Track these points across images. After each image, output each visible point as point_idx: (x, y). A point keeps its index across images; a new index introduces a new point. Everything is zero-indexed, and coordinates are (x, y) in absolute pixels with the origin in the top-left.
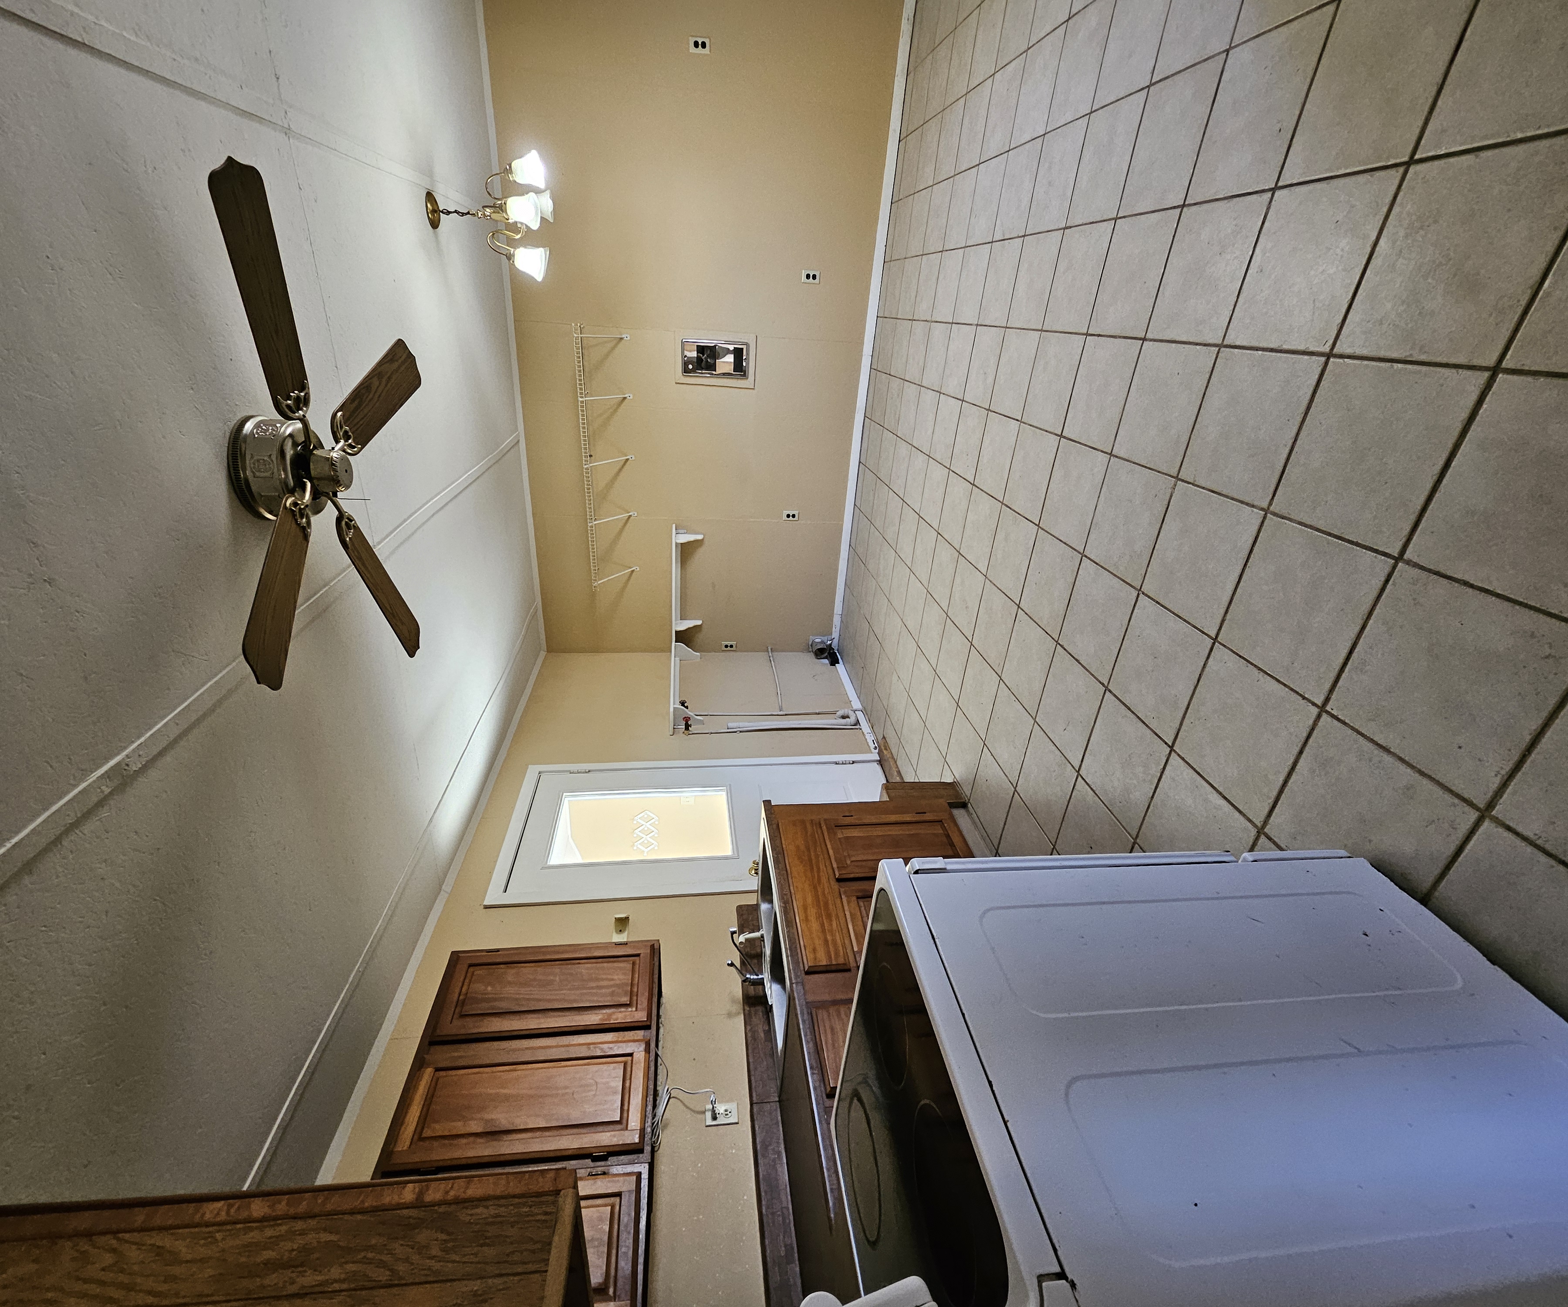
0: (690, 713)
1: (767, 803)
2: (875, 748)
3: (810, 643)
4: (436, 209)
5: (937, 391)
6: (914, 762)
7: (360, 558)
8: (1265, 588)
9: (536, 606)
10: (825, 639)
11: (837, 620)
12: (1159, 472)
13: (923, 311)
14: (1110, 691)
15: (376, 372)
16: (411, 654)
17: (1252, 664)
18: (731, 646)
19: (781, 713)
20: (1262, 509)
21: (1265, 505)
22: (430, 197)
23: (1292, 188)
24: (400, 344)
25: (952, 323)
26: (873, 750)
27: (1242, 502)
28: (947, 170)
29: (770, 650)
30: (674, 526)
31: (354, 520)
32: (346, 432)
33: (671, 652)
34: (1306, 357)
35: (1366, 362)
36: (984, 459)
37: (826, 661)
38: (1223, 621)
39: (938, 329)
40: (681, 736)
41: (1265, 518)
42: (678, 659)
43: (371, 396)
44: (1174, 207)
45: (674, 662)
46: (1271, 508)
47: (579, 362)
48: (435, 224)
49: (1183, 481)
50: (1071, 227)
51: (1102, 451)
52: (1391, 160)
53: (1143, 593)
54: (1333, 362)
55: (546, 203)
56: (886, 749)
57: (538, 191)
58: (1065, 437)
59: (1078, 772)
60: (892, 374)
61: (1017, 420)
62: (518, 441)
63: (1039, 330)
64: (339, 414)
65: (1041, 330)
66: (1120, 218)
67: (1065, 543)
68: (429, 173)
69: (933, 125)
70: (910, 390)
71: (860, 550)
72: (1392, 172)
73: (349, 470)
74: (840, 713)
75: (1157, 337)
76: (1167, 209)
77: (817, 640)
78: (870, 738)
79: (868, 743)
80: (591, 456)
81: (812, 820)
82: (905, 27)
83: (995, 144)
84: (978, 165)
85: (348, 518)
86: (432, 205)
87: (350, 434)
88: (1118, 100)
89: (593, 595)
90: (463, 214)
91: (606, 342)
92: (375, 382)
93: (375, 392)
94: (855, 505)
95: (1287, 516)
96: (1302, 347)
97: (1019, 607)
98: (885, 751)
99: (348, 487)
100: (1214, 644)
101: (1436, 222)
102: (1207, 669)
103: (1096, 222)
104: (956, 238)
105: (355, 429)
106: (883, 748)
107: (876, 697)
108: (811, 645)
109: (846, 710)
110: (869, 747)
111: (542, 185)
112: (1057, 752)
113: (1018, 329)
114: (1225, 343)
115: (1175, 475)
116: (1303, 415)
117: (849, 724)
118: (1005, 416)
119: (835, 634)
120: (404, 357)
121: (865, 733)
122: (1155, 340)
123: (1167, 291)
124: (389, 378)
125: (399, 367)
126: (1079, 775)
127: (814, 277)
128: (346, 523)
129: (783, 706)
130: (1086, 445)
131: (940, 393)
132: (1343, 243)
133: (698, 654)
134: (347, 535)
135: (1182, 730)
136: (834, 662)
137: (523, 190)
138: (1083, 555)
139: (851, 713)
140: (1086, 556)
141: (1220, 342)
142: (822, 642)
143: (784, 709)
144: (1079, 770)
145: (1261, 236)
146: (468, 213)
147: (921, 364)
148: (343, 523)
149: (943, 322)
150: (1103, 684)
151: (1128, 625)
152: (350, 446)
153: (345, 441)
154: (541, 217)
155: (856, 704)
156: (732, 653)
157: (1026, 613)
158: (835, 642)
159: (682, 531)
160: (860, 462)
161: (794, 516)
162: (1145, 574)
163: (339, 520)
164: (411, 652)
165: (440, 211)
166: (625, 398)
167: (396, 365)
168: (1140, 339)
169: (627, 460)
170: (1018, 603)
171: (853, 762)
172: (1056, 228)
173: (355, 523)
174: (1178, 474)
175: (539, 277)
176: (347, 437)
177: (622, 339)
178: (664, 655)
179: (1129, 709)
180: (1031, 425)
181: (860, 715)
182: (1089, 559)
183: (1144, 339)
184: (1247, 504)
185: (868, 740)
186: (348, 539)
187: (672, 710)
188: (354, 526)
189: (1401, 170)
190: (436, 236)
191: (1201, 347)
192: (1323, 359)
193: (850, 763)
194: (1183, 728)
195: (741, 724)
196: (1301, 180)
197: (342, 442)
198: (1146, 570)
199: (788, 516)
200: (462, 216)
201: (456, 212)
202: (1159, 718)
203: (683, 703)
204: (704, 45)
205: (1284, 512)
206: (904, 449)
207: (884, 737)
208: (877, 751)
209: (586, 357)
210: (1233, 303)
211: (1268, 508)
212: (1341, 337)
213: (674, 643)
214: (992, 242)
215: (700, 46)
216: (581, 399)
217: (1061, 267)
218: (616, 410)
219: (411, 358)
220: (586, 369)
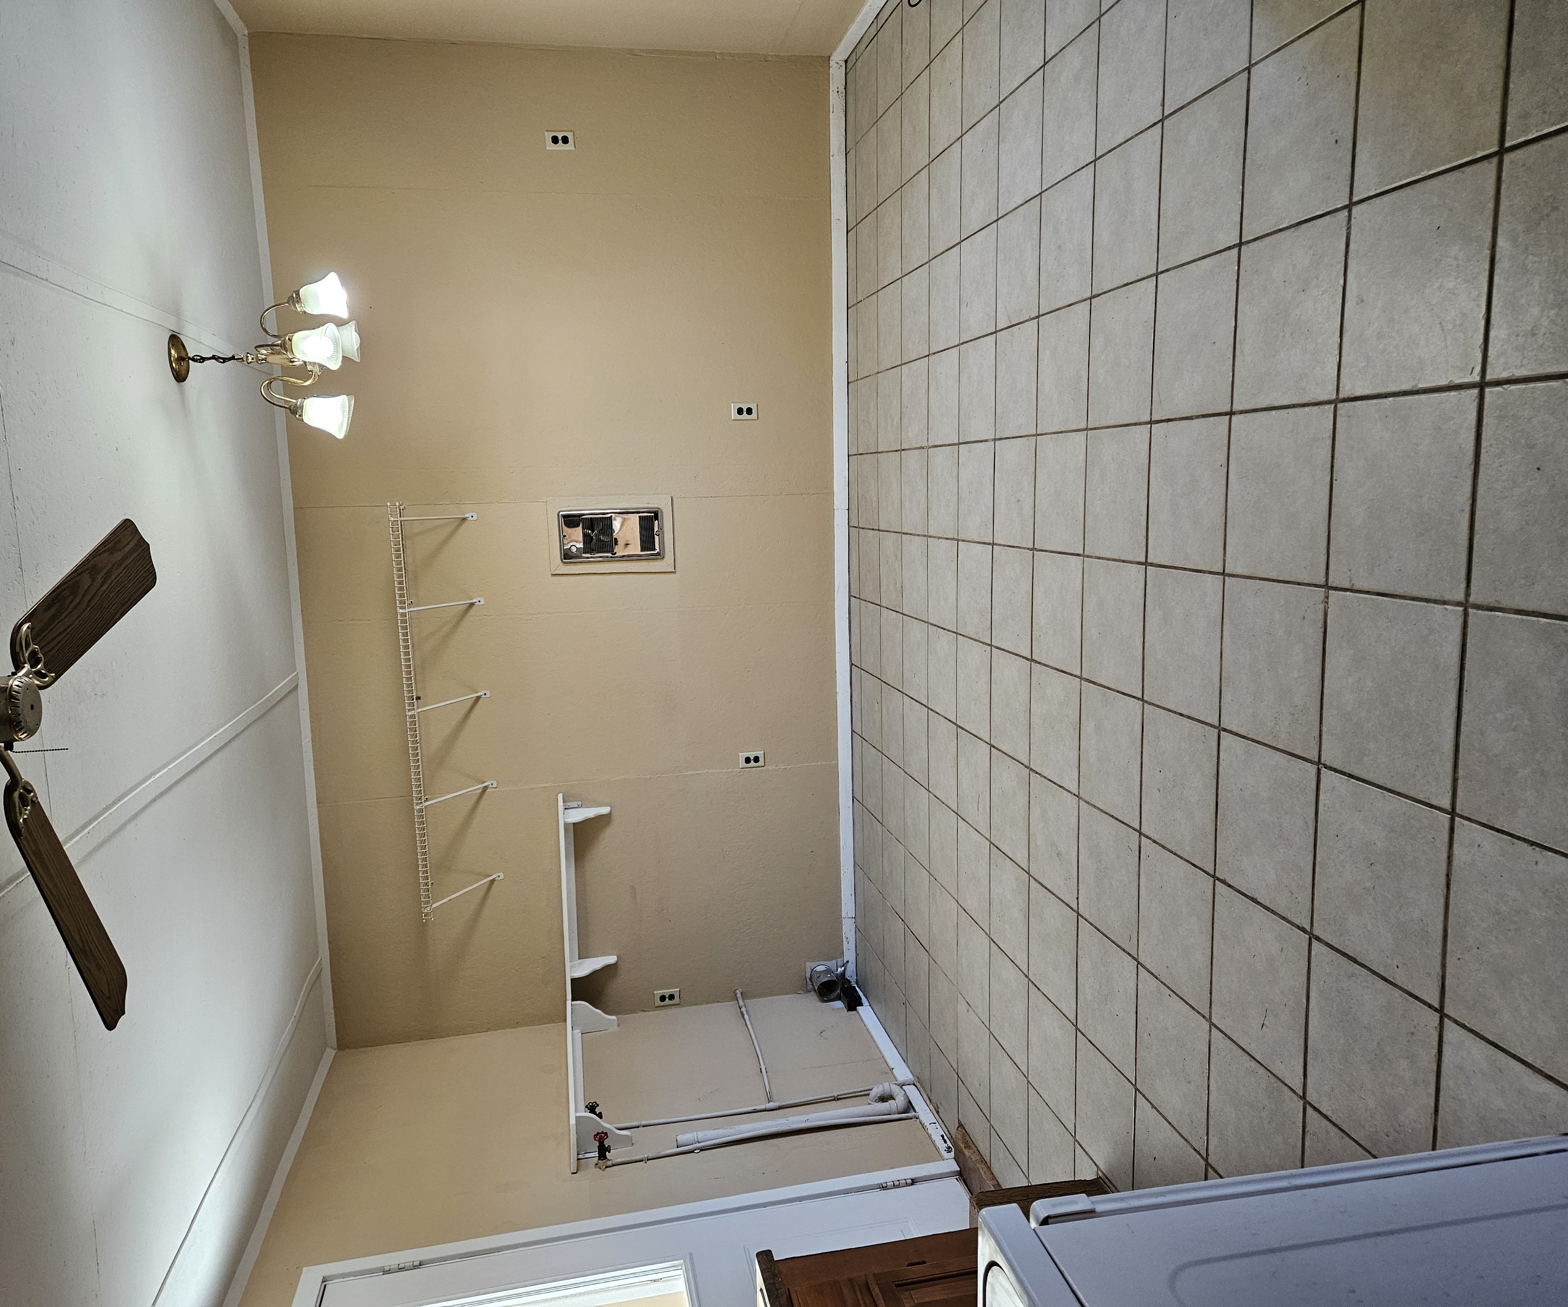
0: (606, 1125)
1: (765, 1257)
2: (949, 1150)
3: (808, 975)
4: (184, 355)
5: (953, 539)
6: (1022, 1158)
7: (38, 853)
8: (1500, 716)
9: (320, 964)
10: (832, 964)
11: (848, 929)
12: (1299, 584)
13: (914, 434)
14: (1318, 939)
15: (89, 565)
16: (110, 1024)
17: (1519, 838)
18: (672, 997)
19: (771, 1105)
20: (1458, 604)
21: (1460, 596)
22: (175, 340)
23: (1372, 201)
24: (127, 527)
25: (959, 444)
26: (945, 1154)
27: (1427, 600)
28: (918, 255)
29: (739, 995)
30: (560, 796)
31: (33, 791)
32: (34, 653)
33: (565, 1020)
34: (1453, 393)
35: (1532, 385)
36: (1041, 619)
37: (839, 1004)
38: (1455, 781)
39: (940, 457)
40: (591, 1171)
41: (1466, 614)
42: (577, 1032)
43: (77, 600)
44: (1229, 248)
45: (573, 1037)
46: (1472, 599)
47: (398, 556)
48: (180, 377)
49: (1336, 589)
50: (1099, 295)
51: (1210, 573)
52: (1478, 152)
53: (1326, 767)
54: (1490, 391)
55: (351, 338)
56: (968, 1147)
57: (340, 323)
58: (1152, 565)
59: (1303, 1097)
60: (881, 528)
61: (1078, 555)
62: (296, 687)
63: (1083, 430)
64: (25, 627)
65: (1087, 429)
66: (1162, 272)
67: (1189, 717)
68: (176, 311)
69: (890, 209)
70: (914, 546)
71: (870, 803)
72: (1485, 164)
73: (36, 707)
74: (876, 1091)
75: (1248, 407)
76: (1221, 251)
77: (819, 969)
78: (936, 1132)
79: (933, 1142)
80: (418, 698)
81: (851, 1280)
82: (835, 101)
83: (975, 218)
84: (960, 243)
85: (24, 788)
86: (177, 351)
87: (40, 655)
88: (1128, 141)
89: (422, 927)
90: (225, 360)
91: (436, 528)
92: (86, 580)
93: (84, 595)
94: (853, 731)
95: (1496, 605)
96: (1443, 382)
97: (1141, 834)
98: (966, 1152)
99: (31, 732)
100: (1452, 821)
101: (1555, 209)
102: (1455, 863)
103: (1132, 283)
104: (946, 335)
105: (46, 649)
106: (962, 1146)
107: (936, 1051)
108: (811, 979)
109: (886, 1085)
110: (937, 1149)
111: (344, 314)
112: (1261, 1071)
113: (1054, 433)
114: (1341, 396)
115: (1322, 581)
116: (1473, 467)
117: (894, 1109)
118: (1059, 553)
119: (849, 955)
120: (132, 545)
121: (927, 1124)
122: (1247, 412)
123: (1246, 349)
124: (108, 574)
125: (124, 559)
126: (1306, 1103)
127: (749, 411)
128: (21, 794)
129: (774, 1092)
130: (1185, 569)
131: (958, 540)
132: (1454, 250)
133: (613, 1017)
134: (21, 813)
135: (1448, 976)
136: (853, 1003)
137: (315, 322)
138: (1221, 729)
139: (896, 1090)
140: (1225, 730)
141: (1334, 397)
142: (828, 971)
143: (775, 1098)
144: (1304, 1093)
145: (1349, 261)
146: (233, 358)
147: (923, 505)
148: (16, 795)
149: (945, 445)
150: (1303, 930)
151: (1317, 822)
152: (39, 674)
153: (32, 667)
154: (343, 356)
155: (903, 1073)
156: (674, 1010)
157: (1154, 842)
158: (851, 968)
159: (575, 804)
160: (852, 665)
161: (756, 759)
162: (1320, 736)
163: (9, 790)
164: (109, 1020)
165: (190, 358)
166: (472, 604)
167: (119, 556)
168: (1226, 414)
169: (479, 698)
170: (1137, 827)
171: (914, 1182)
172: (1079, 299)
173: (35, 795)
174: (1327, 580)
175: (340, 434)
176: (34, 660)
177: (464, 519)
178: (551, 1029)
179: (1355, 961)
180: (1099, 558)
181: (913, 1093)
182: (1230, 732)
183: (1231, 413)
184: (1435, 602)
185: (934, 1137)
186: (21, 820)
187: (573, 1121)
188: (33, 801)
189: (1495, 160)
190: (182, 392)
191: (1310, 408)
192: (1476, 391)
193: (907, 1185)
194: (1449, 971)
195: (701, 1135)
196: (1378, 191)
197: (27, 666)
198: (1321, 731)
199: (748, 760)
200: (224, 362)
201: (214, 357)
202: (1404, 964)
203: (592, 1108)
204: (565, 140)
205: (1491, 601)
206: (916, 631)
207: (961, 1125)
208: (952, 1154)
209: (408, 552)
210: (1337, 346)
211: (1467, 601)
212: (1489, 360)
213: (569, 1002)
214: (995, 332)
215: (560, 142)
216: (401, 611)
217: (1097, 344)
218: (458, 622)
219: (143, 547)
220: (409, 568)
